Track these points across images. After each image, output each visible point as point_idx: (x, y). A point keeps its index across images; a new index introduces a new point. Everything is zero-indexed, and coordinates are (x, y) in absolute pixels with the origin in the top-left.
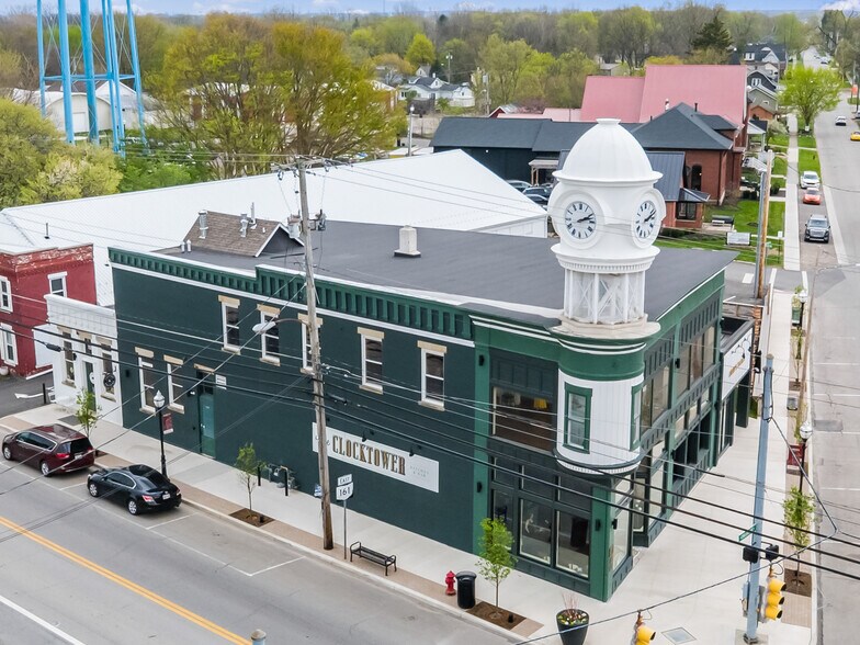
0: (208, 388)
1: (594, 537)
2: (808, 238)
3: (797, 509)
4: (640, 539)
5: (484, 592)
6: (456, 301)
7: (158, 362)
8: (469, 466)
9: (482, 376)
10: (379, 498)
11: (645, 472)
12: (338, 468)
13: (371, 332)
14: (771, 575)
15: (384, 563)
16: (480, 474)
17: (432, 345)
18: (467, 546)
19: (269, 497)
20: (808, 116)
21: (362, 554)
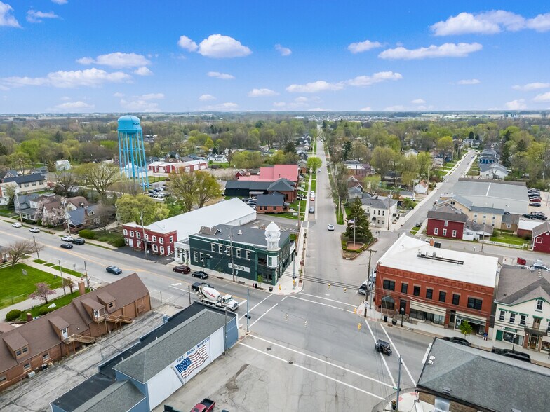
0: (208, 257)
1: (273, 278)
2: (310, 212)
3: (301, 271)
4: (279, 277)
5: (258, 286)
6: (252, 245)
7: (199, 254)
8: (254, 268)
9: (256, 256)
10: (242, 274)
11: (279, 268)
12: (235, 270)
13: (238, 249)
14: (297, 280)
15: (243, 283)
16: (256, 269)
17: (248, 251)
18: (254, 280)
19: (222, 275)
20: (314, 169)
21: (239, 282)
